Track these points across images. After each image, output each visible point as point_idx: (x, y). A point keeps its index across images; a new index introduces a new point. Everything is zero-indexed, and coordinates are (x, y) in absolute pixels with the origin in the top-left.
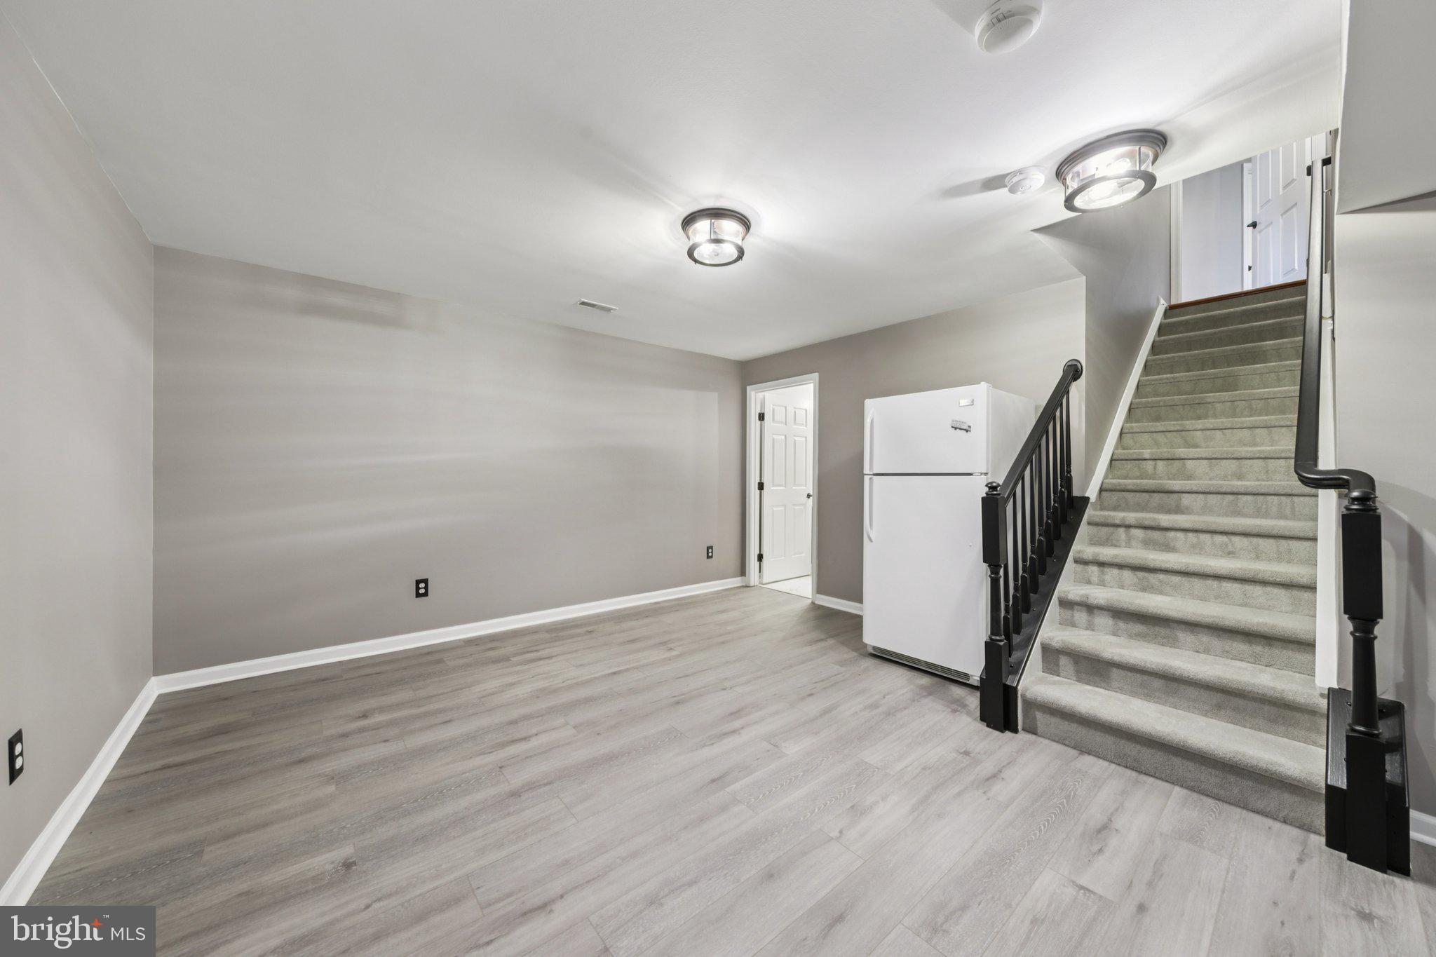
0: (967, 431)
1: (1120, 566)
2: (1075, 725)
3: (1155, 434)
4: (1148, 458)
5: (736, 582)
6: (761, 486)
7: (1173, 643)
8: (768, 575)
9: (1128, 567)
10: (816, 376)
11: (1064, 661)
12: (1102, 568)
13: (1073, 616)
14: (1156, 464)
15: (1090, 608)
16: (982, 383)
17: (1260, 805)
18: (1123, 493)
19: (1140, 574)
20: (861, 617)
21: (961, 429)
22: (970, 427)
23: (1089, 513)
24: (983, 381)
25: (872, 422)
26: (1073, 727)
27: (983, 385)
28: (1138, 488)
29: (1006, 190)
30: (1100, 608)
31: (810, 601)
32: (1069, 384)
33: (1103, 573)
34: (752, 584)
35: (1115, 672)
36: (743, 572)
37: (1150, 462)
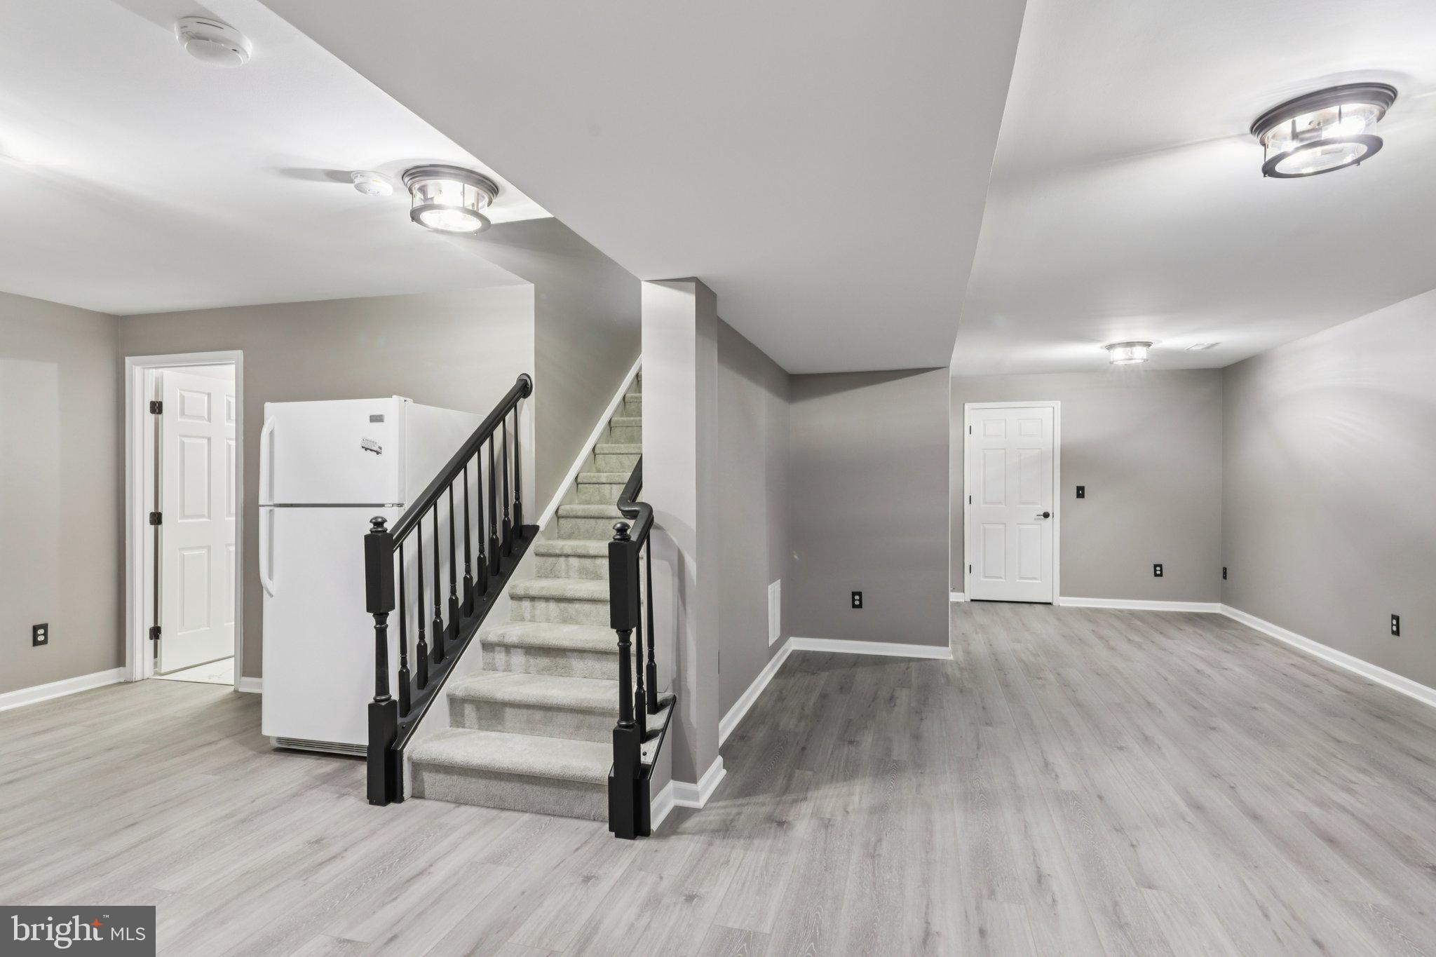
0: (378, 453)
1: (547, 599)
2: (455, 777)
3: (620, 456)
4: (604, 482)
5: (109, 676)
6: (156, 519)
7: (567, 672)
8: (169, 659)
9: (553, 599)
10: (239, 354)
11: (469, 710)
12: (533, 603)
13: (494, 659)
14: (611, 488)
15: (508, 648)
16: (394, 396)
17: (578, 810)
18: (576, 520)
19: (563, 605)
20: (260, 696)
21: (371, 450)
22: (380, 448)
23: (537, 543)
24: (395, 394)
25: (272, 433)
26: (455, 780)
27: (396, 399)
28: (586, 514)
29: (352, 186)
30: (515, 646)
31: (232, 689)
32: (518, 399)
33: (534, 608)
34: (138, 676)
35: (509, 712)
36: (120, 659)
37: (608, 486)
